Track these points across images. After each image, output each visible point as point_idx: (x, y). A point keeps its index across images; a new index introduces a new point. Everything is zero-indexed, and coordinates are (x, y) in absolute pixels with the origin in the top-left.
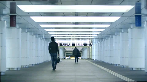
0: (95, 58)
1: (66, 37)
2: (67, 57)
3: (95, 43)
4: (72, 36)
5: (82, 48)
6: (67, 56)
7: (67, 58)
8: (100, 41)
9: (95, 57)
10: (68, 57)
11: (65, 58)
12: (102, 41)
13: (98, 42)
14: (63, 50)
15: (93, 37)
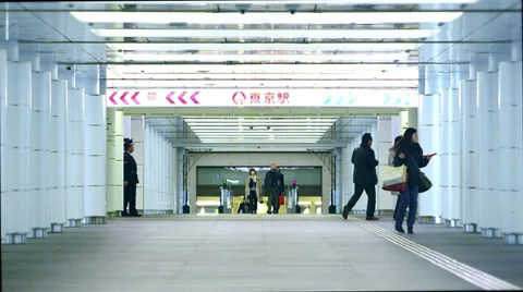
0: (444, 207)
1: (195, 27)
2: (203, 202)
3: (440, 82)
4: (250, 18)
5: (327, 123)
6: (204, 190)
7: (209, 209)
8: (480, 63)
9: (444, 198)
10: (214, 202)
11: (186, 210)
12: (502, 65)
13: (465, 73)
14: (170, 140)
15: (428, 26)
